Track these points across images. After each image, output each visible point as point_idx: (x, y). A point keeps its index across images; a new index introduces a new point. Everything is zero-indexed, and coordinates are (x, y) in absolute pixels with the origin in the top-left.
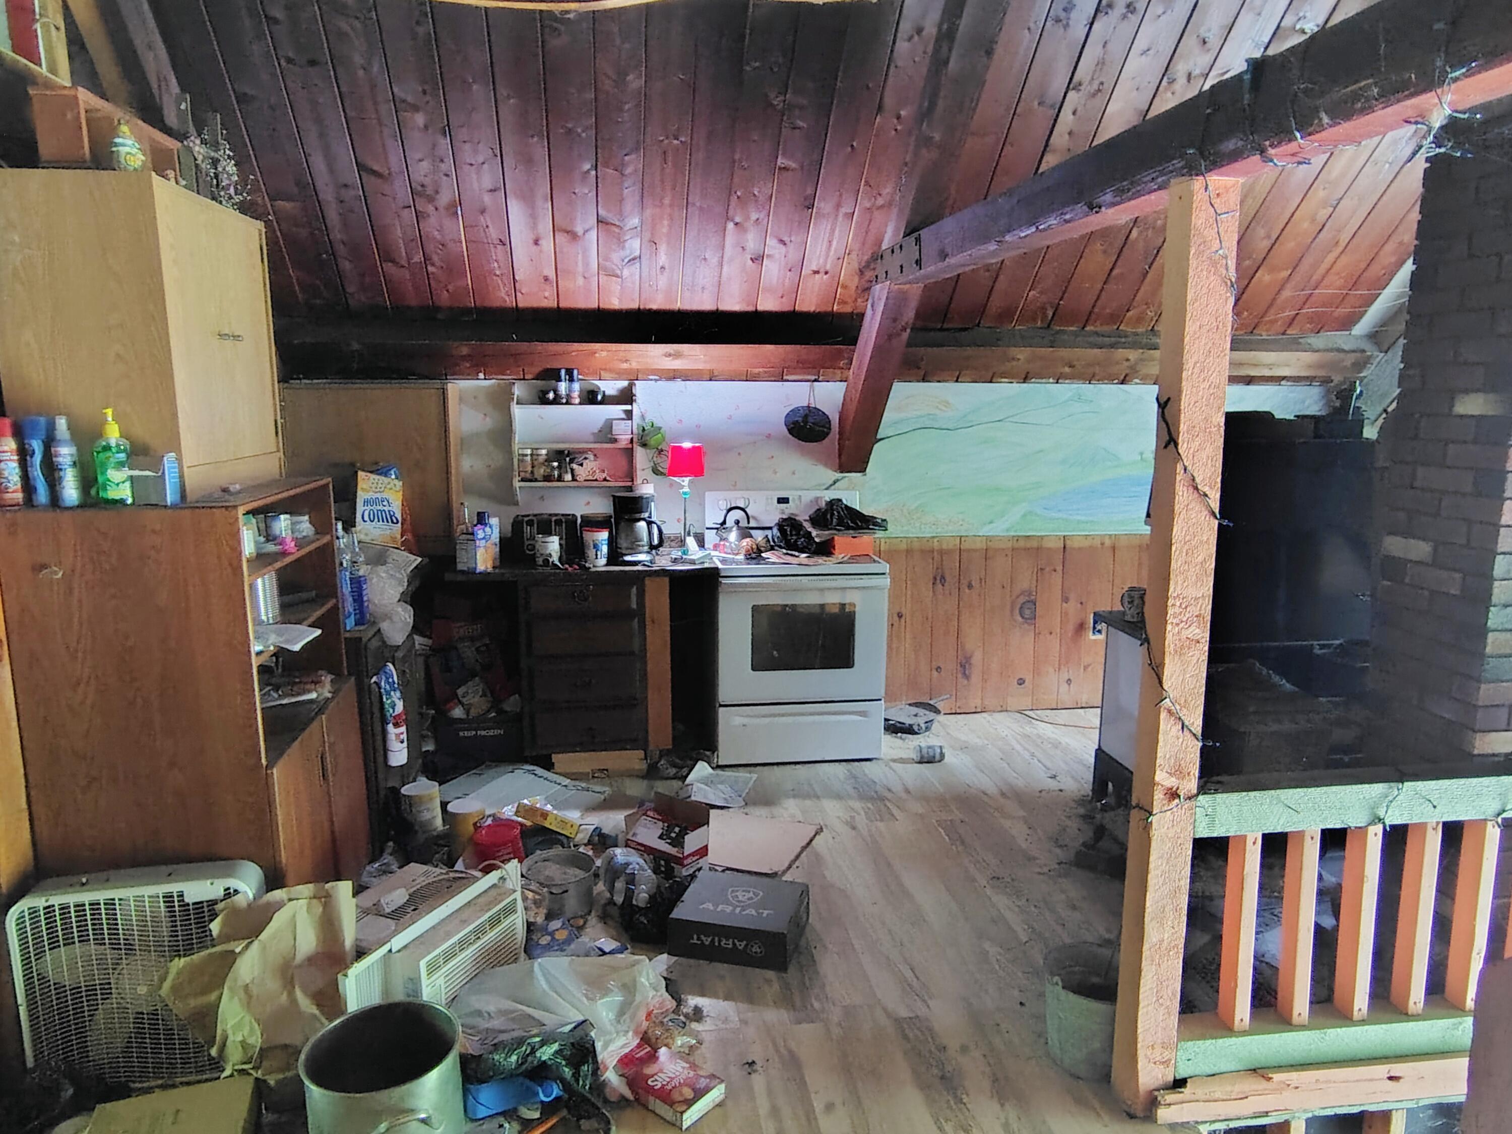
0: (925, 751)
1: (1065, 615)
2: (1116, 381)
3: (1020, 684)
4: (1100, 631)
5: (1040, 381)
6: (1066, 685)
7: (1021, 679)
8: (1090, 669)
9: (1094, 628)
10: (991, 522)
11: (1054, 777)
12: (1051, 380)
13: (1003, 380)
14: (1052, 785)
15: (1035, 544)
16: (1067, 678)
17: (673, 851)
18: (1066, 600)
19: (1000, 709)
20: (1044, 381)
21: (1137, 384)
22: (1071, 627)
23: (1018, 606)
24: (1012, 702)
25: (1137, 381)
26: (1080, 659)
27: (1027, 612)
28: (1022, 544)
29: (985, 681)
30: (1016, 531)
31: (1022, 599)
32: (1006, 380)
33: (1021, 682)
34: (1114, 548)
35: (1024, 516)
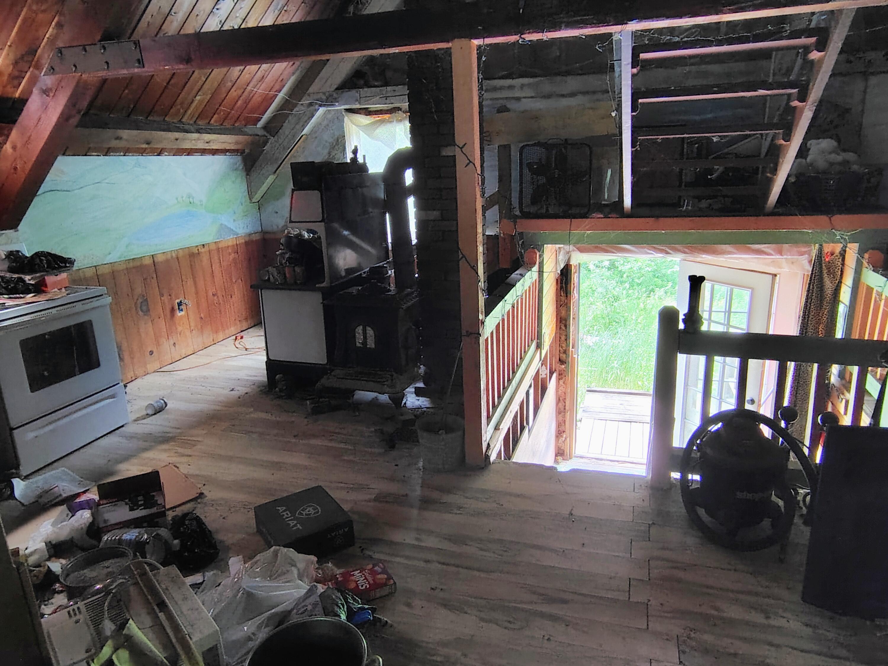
0: (155, 405)
1: (163, 303)
2: (156, 154)
3: (151, 355)
4: (182, 310)
5: (115, 154)
6: (173, 347)
7: (151, 351)
8: (182, 333)
9: (179, 309)
10: (110, 254)
11: (232, 390)
12: (122, 154)
13: (94, 154)
14: (235, 393)
15: (138, 264)
16: (172, 343)
17: (154, 510)
18: (162, 295)
19: (144, 374)
20: (118, 154)
21: (166, 155)
22: (168, 312)
23: (139, 306)
24: (151, 367)
25: (166, 153)
26: (176, 329)
27: (144, 308)
28: (131, 264)
29: (132, 358)
30: (125, 257)
31: (140, 300)
32: (96, 154)
33: (151, 353)
34: (178, 258)
35: (127, 246)
